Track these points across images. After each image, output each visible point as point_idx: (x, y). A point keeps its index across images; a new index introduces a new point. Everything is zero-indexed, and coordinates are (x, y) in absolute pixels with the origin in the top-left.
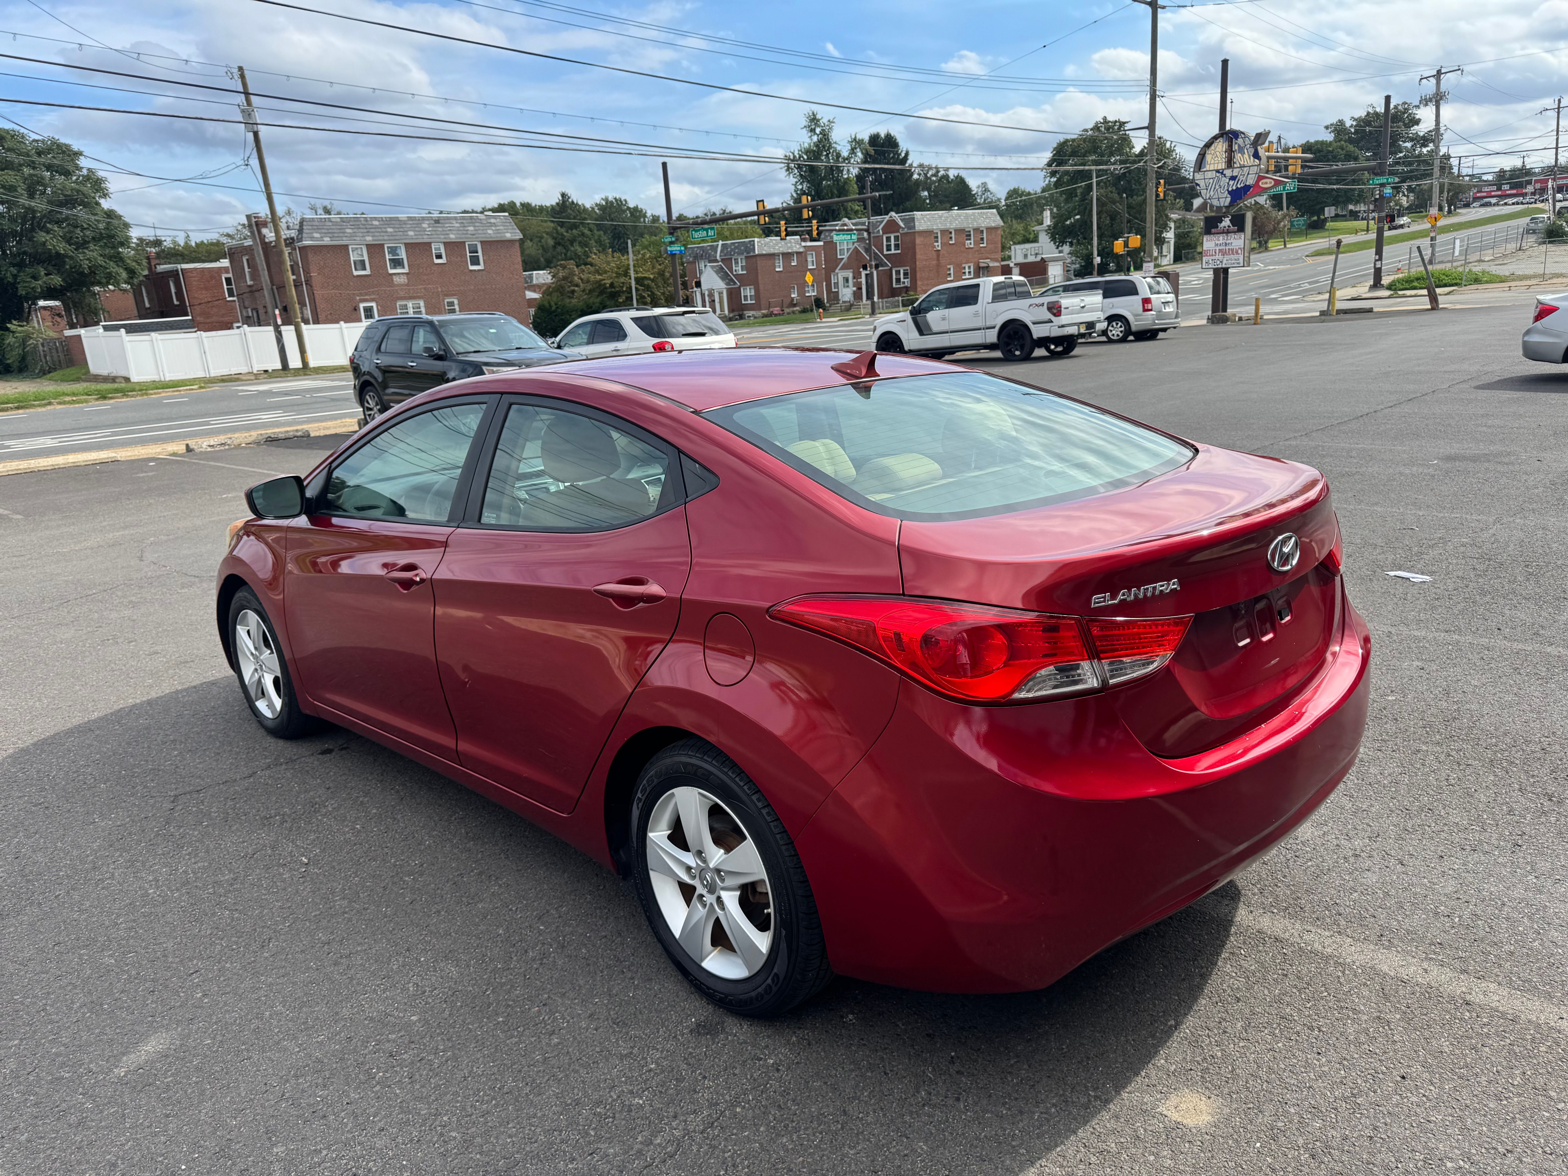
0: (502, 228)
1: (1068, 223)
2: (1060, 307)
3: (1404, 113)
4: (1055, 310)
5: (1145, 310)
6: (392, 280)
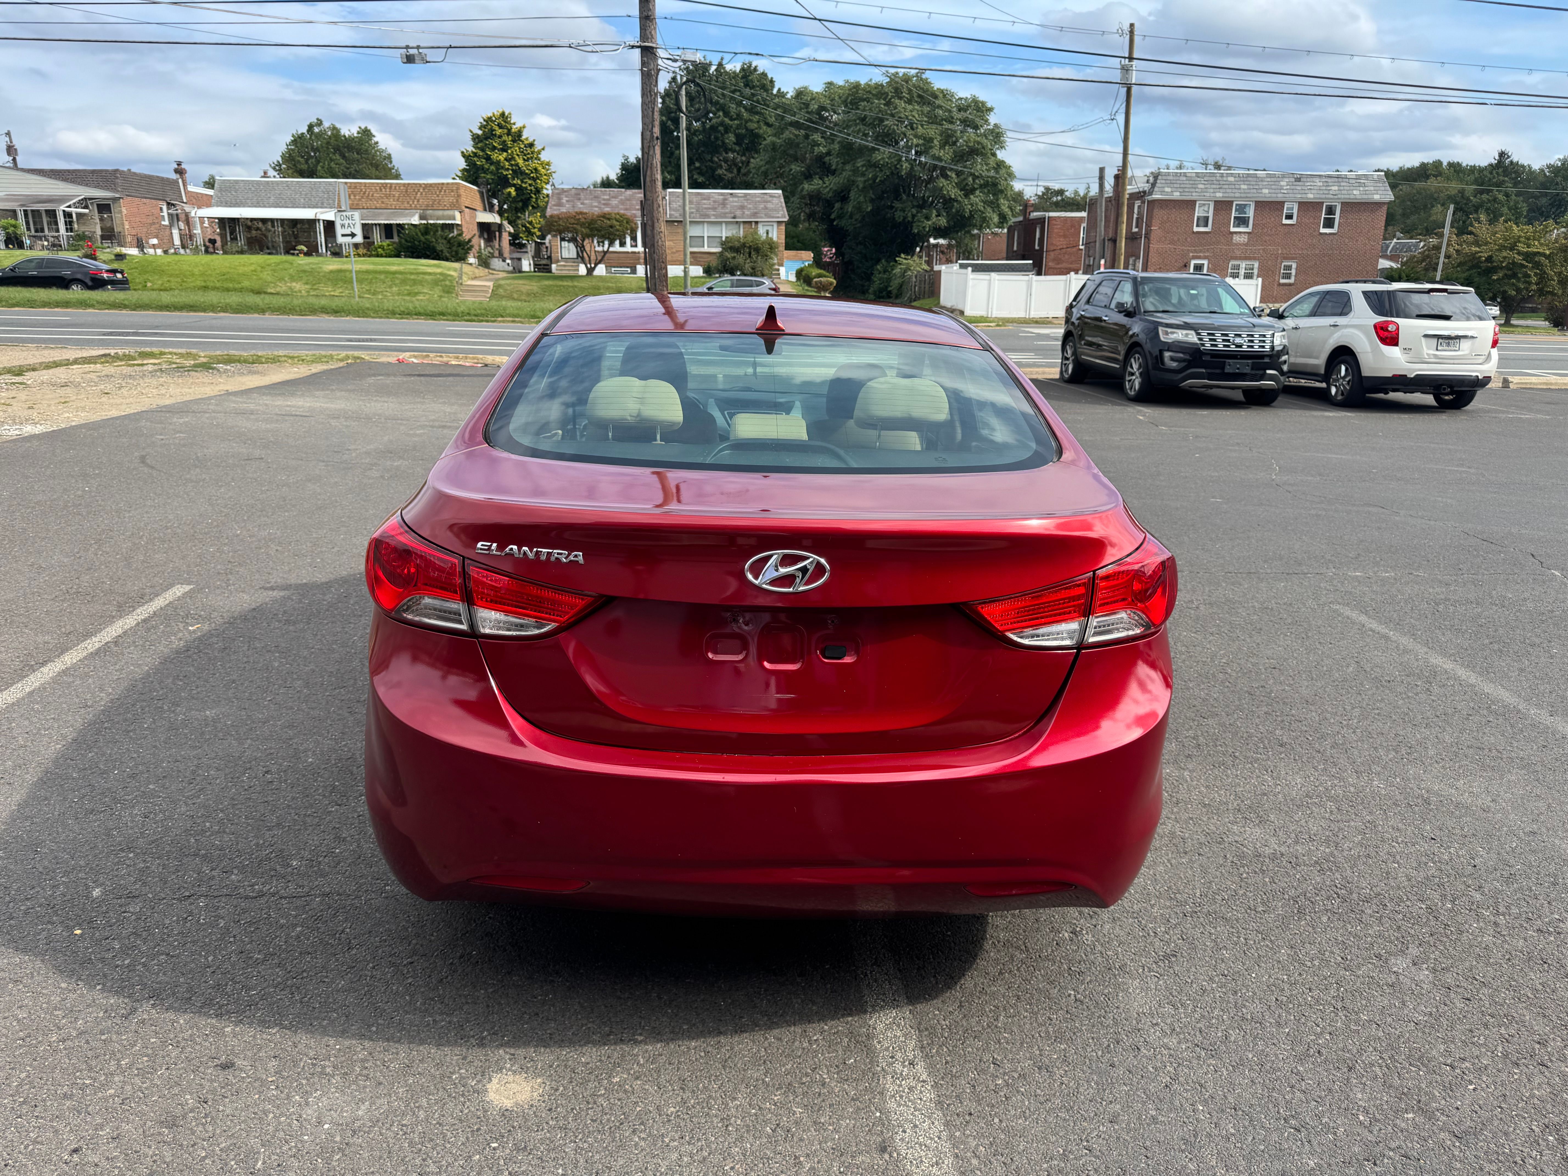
0: (1372, 188)
6: (1232, 239)
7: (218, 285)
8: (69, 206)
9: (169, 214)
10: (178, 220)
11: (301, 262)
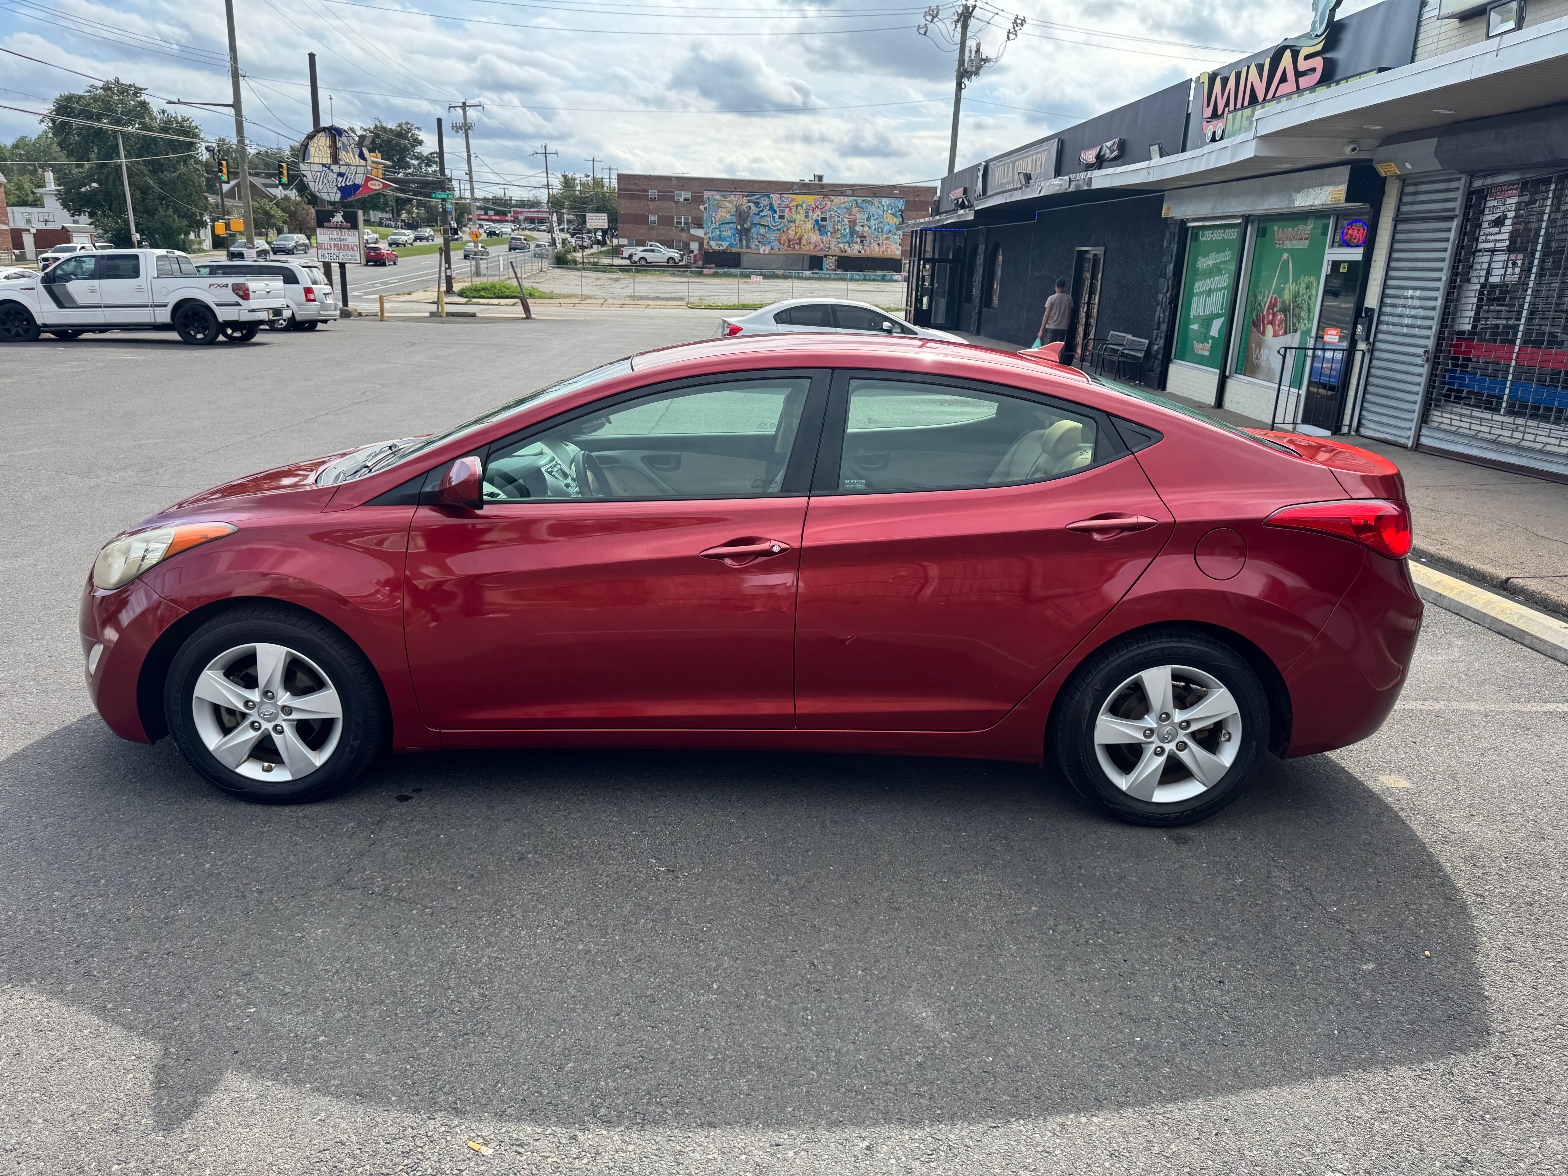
1: (83, 190)
2: (248, 290)
3: (408, 132)
4: (243, 293)
5: (309, 300)
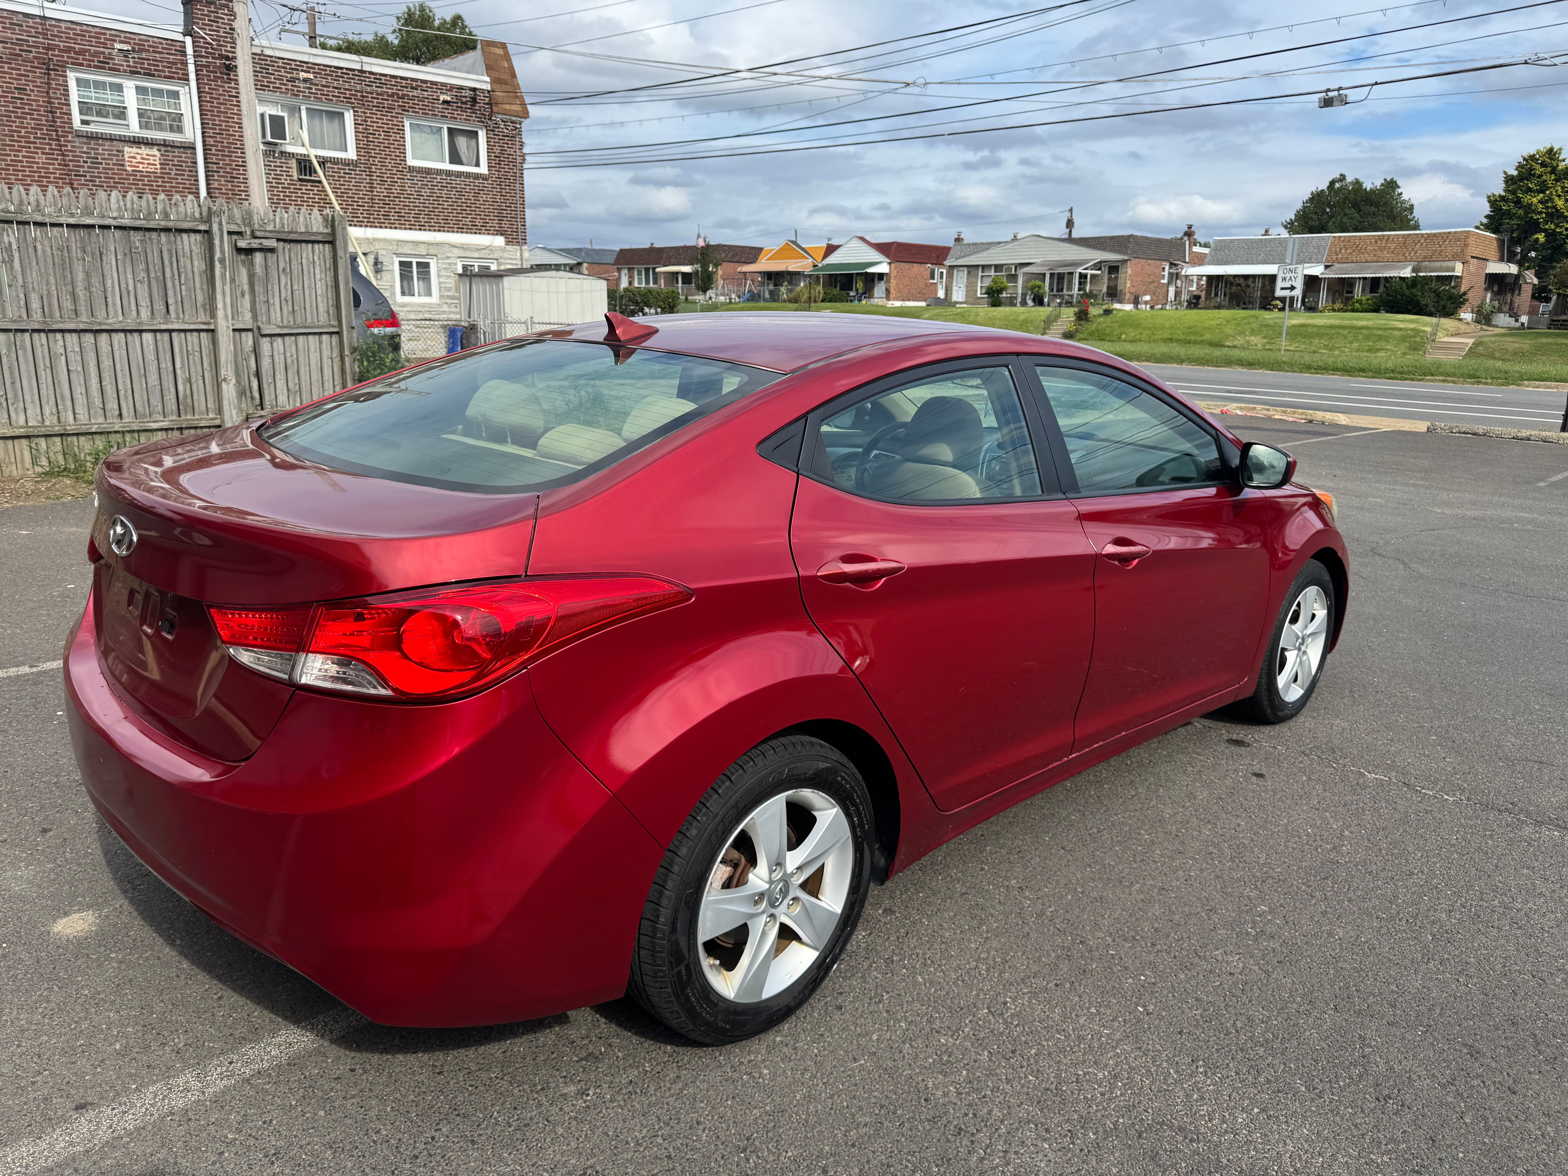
7: (1182, 337)
8: (1086, 269)
9: (1169, 273)
10: (1177, 278)
11: (1267, 317)
